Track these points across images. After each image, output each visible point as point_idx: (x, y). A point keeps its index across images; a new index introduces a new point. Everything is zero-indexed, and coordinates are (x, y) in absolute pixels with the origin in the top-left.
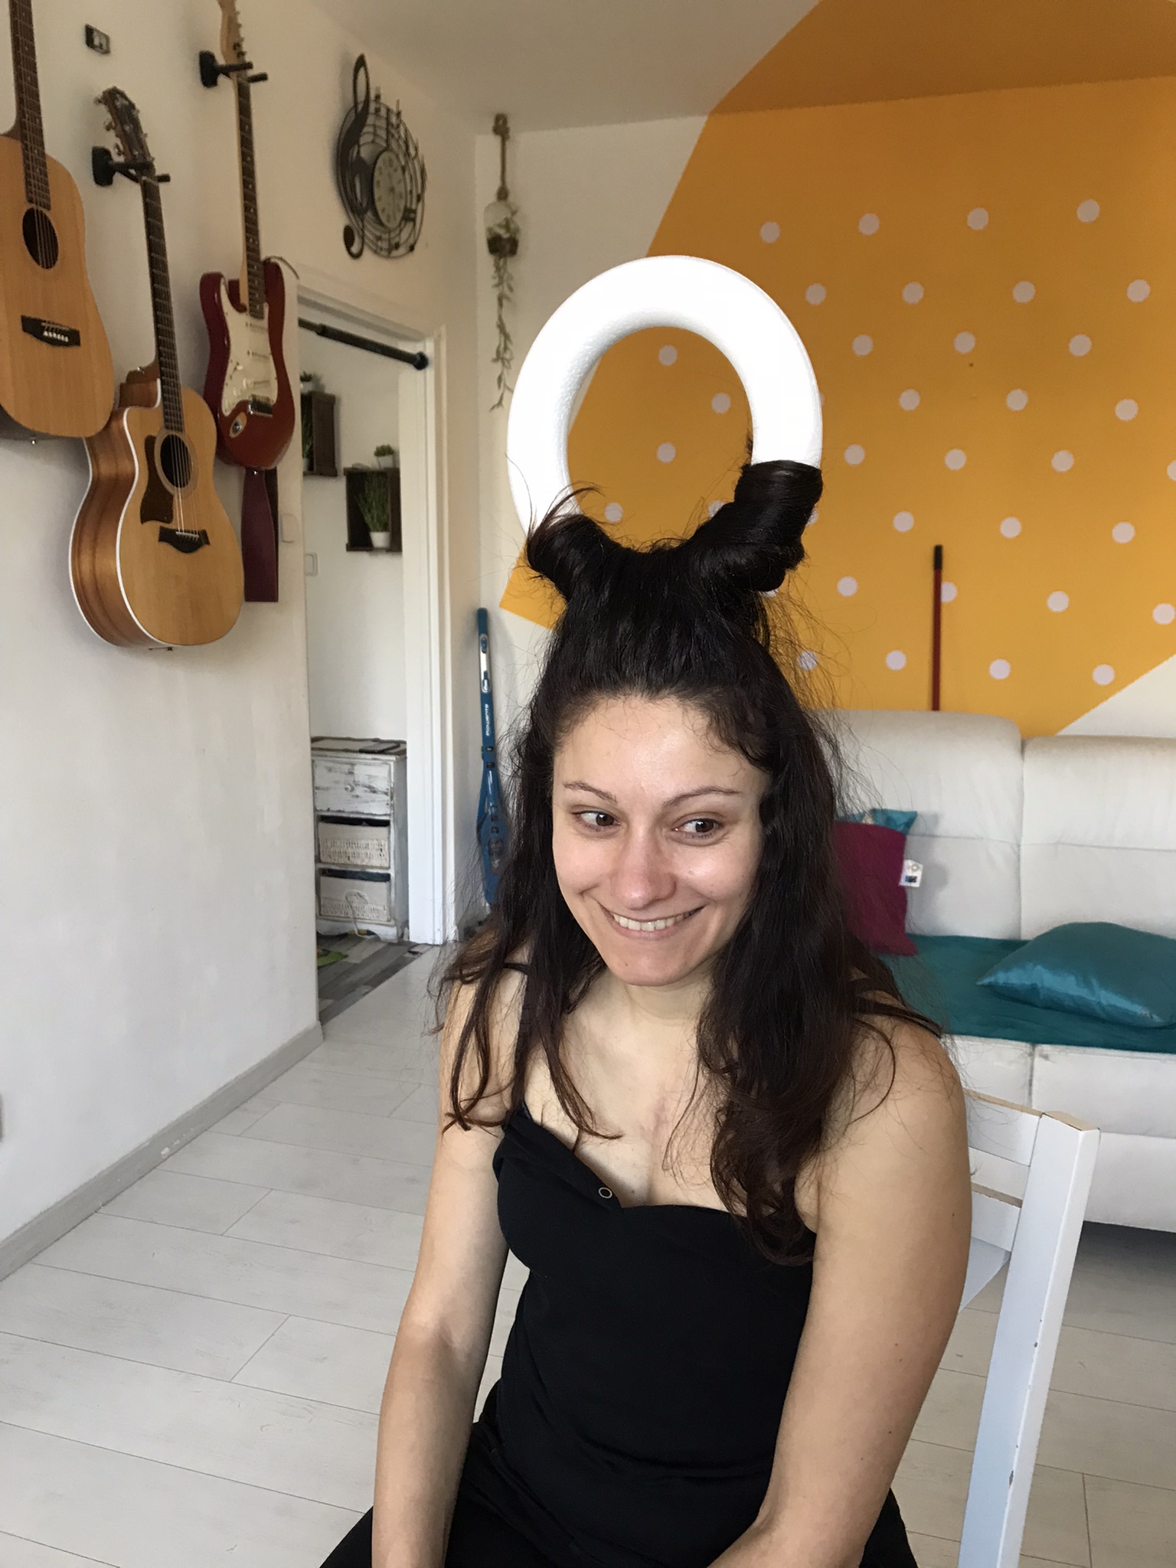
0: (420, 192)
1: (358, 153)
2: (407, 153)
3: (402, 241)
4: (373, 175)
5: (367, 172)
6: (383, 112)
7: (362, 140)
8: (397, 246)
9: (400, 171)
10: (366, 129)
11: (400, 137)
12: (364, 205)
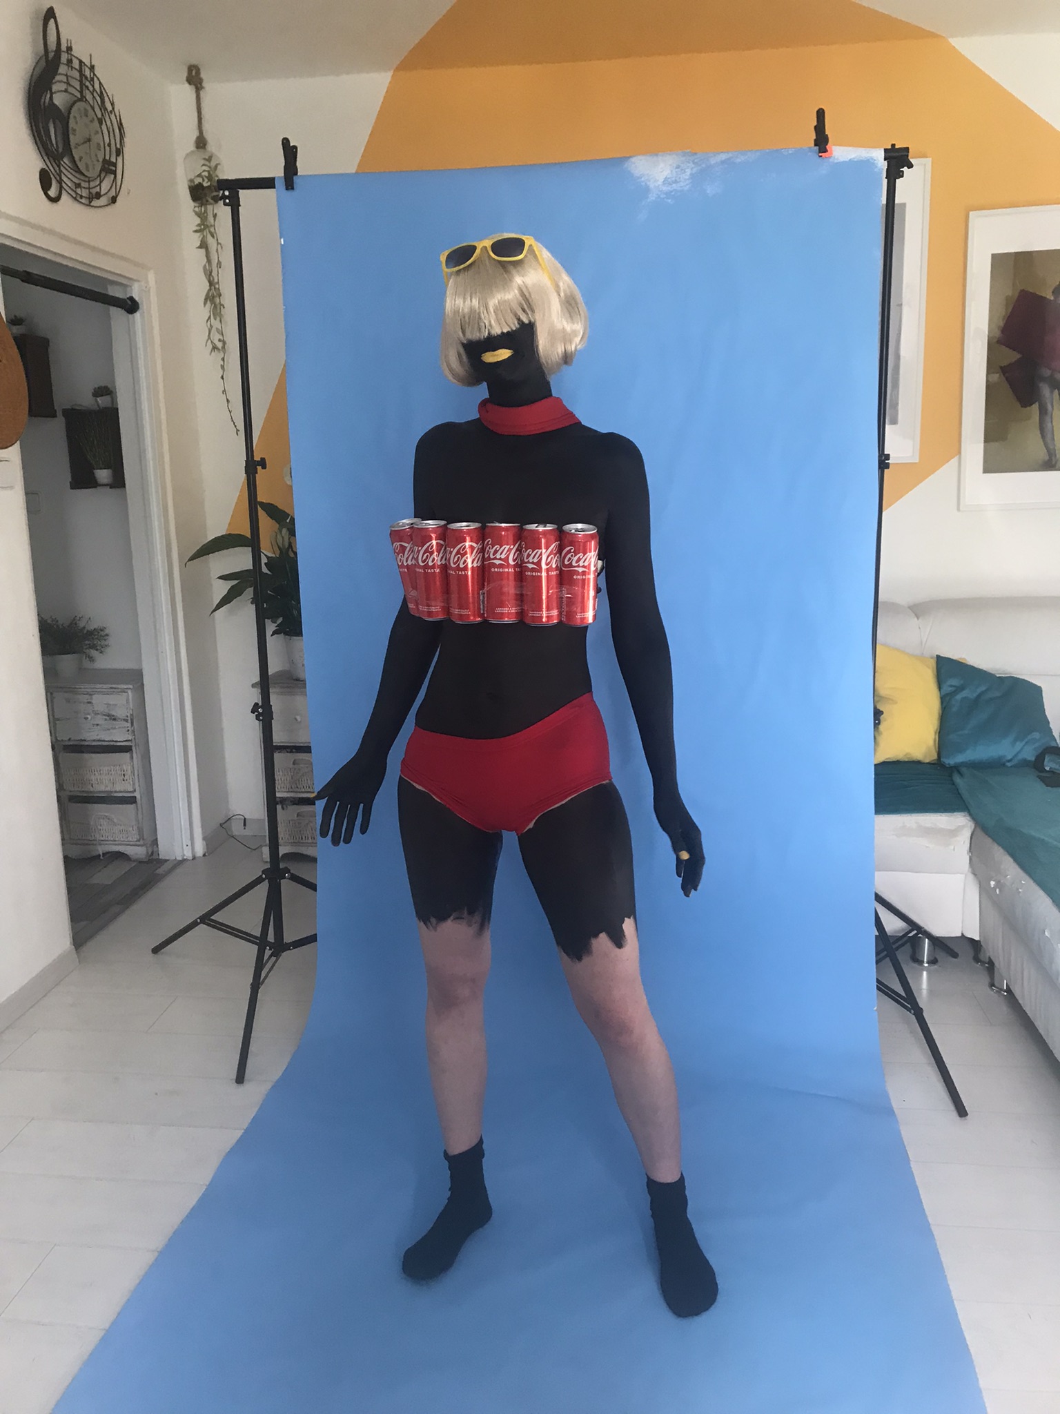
0: (118, 146)
1: (51, 98)
2: (103, 106)
3: (102, 193)
4: (68, 122)
5: (63, 119)
6: (76, 64)
7: (54, 88)
8: (98, 196)
9: (96, 123)
10: (58, 78)
11: (94, 90)
12: (60, 150)
